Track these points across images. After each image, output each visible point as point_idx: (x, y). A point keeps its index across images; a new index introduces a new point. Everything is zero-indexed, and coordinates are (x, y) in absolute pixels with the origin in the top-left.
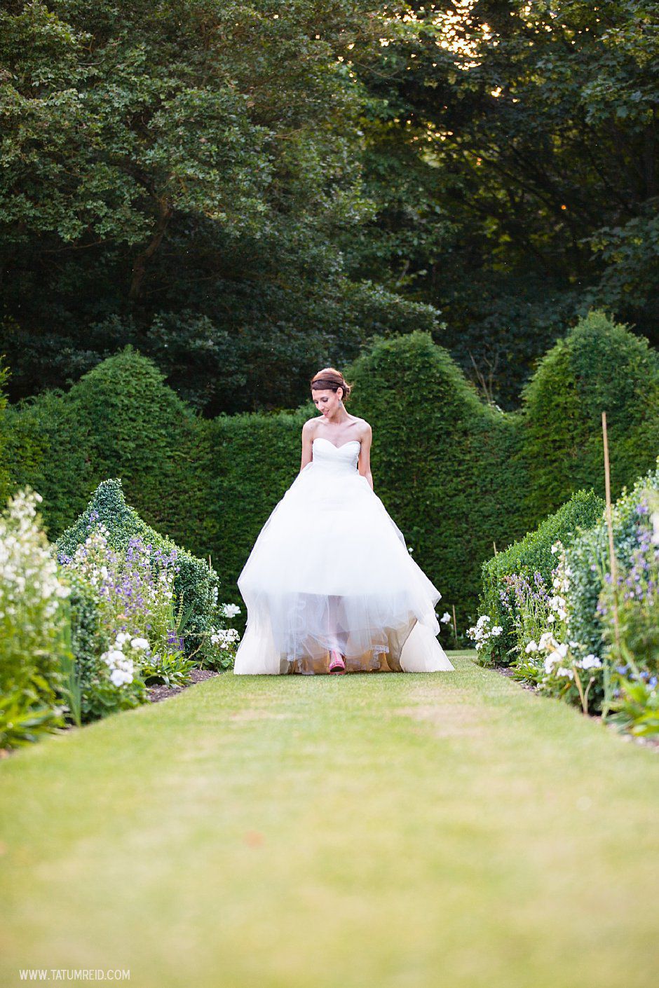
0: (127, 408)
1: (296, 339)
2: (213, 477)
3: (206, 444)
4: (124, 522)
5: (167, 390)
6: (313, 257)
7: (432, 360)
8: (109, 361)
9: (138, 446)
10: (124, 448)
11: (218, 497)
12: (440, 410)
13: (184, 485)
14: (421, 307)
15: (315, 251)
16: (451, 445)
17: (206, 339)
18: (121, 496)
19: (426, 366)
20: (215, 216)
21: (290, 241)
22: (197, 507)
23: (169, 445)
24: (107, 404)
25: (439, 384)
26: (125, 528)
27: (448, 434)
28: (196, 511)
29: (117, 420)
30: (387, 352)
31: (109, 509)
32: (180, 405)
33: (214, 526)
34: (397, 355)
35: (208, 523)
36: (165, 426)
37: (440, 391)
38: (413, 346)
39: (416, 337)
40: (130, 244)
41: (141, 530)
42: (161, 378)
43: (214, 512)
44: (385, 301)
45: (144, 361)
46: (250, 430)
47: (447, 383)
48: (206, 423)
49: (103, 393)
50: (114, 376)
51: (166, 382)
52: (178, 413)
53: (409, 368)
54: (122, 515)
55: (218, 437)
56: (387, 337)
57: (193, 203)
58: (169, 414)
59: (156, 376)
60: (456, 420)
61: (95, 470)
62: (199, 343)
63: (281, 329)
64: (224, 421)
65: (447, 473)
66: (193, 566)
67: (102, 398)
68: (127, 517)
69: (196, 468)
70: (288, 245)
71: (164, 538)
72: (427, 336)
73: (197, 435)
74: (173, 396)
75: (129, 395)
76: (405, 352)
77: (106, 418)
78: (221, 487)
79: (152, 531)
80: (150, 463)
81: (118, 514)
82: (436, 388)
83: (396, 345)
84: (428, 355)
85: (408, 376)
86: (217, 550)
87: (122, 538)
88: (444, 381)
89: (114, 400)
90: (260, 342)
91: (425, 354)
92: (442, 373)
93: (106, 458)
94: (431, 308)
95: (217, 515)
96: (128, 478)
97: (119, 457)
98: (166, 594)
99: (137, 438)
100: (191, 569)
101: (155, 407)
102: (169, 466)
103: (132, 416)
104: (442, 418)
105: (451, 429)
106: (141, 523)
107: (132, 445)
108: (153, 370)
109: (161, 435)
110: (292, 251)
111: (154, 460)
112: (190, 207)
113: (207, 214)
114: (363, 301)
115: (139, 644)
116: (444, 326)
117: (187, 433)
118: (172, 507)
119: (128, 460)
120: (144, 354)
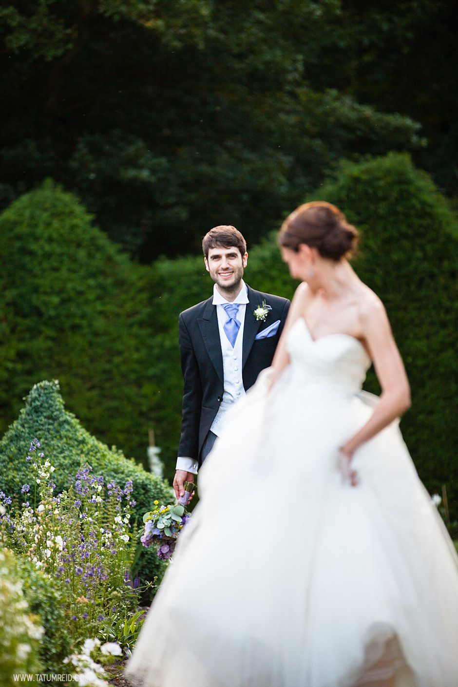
0: (48, 256)
1: (247, 161)
2: (153, 335)
3: (144, 296)
4: (63, 433)
5: (96, 232)
6: (268, 64)
7: (412, 189)
8: (25, 198)
9: (63, 302)
10: (45, 304)
11: (159, 358)
12: (422, 248)
13: (119, 346)
14: (397, 120)
15: (268, 57)
16: (436, 290)
17: (140, 167)
18: (59, 401)
19: (405, 196)
20: (150, 24)
21: (238, 45)
22: (134, 371)
23: (99, 298)
24: (25, 251)
25: (420, 216)
26: (65, 440)
27: (432, 276)
28: (133, 376)
29: (37, 271)
30: (357, 180)
31: (45, 417)
32: (112, 249)
33: (154, 394)
34: (369, 183)
35: (147, 389)
36: (93, 275)
37: (421, 226)
38: (388, 172)
39: (393, 160)
40: (49, 59)
41: (83, 442)
42: (89, 218)
43: (154, 376)
44: (353, 115)
45: (67, 197)
46: (195, 278)
47: (430, 215)
48: (144, 270)
49: (19, 238)
50: (32, 217)
51: (93, 223)
52: (109, 259)
53: (385, 198)
54: (61, 424)
55: (157, 286)
56: (357, 161)
57: (123, 8)
58: (98, 261)
59: (81, 216)
60: (441, 259)
61: (13, 331)
62: (132, 173)
63: (229, 150)
64: (165, 266)
65: (432, 324)
66: (146, 485)
67: (18, 244)
68: (67, 427)
69: (131, 326)
70: (236, 50)
71: (110, 449)
72: (405, 159)
73: (132, 285)
74: (103, 239)
75: (50, 240)
76: (378, 179)
77: (23, 267)
78: (162, 346)
79: (96, 442)
80: (77, 321)
81: (56, 424)
82: (417, 221)
83: (368, 172)
84: (408, 182)
85: (382, 208)
86: (159, 421)
87: (62, 452)
88: (426, 212)
89: (34, 247)
90: (204, 168)
91: (402, 180)
92: (424, 203)
93: (25, 316)
94: (408, 122)
95: (158, 379)
96: (53, 339)
97: (40, 314)
98: (122, 537)
99: (61, 291)
100: (144, 489)
101: (82, 254)
102: (100, 324)
103: (56, 264)
104: (426, 258)
105: (435, 271)
106: (82, 433)
107: (55, 300)
108: (79, 209)
109: (89, 287)
110: (240, 56)
111: (83, 316)
112: (119, 13)
113: (141, 22)
114: (326, 114)
115: (110, 650)
116: (424, 142)
117: (120, 284)
118: (105, 372)
119: (50, 318)
120: (67, 189)
